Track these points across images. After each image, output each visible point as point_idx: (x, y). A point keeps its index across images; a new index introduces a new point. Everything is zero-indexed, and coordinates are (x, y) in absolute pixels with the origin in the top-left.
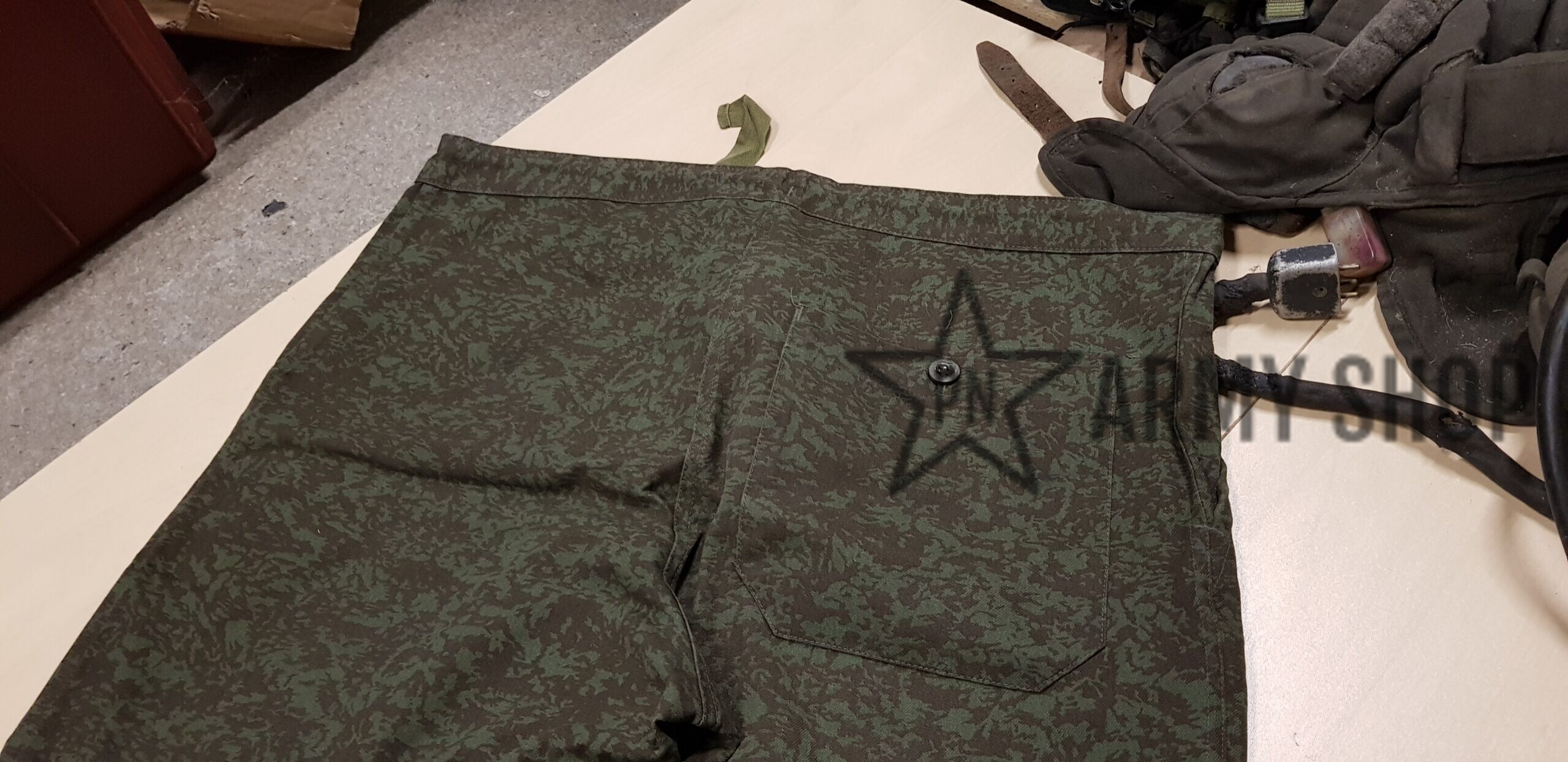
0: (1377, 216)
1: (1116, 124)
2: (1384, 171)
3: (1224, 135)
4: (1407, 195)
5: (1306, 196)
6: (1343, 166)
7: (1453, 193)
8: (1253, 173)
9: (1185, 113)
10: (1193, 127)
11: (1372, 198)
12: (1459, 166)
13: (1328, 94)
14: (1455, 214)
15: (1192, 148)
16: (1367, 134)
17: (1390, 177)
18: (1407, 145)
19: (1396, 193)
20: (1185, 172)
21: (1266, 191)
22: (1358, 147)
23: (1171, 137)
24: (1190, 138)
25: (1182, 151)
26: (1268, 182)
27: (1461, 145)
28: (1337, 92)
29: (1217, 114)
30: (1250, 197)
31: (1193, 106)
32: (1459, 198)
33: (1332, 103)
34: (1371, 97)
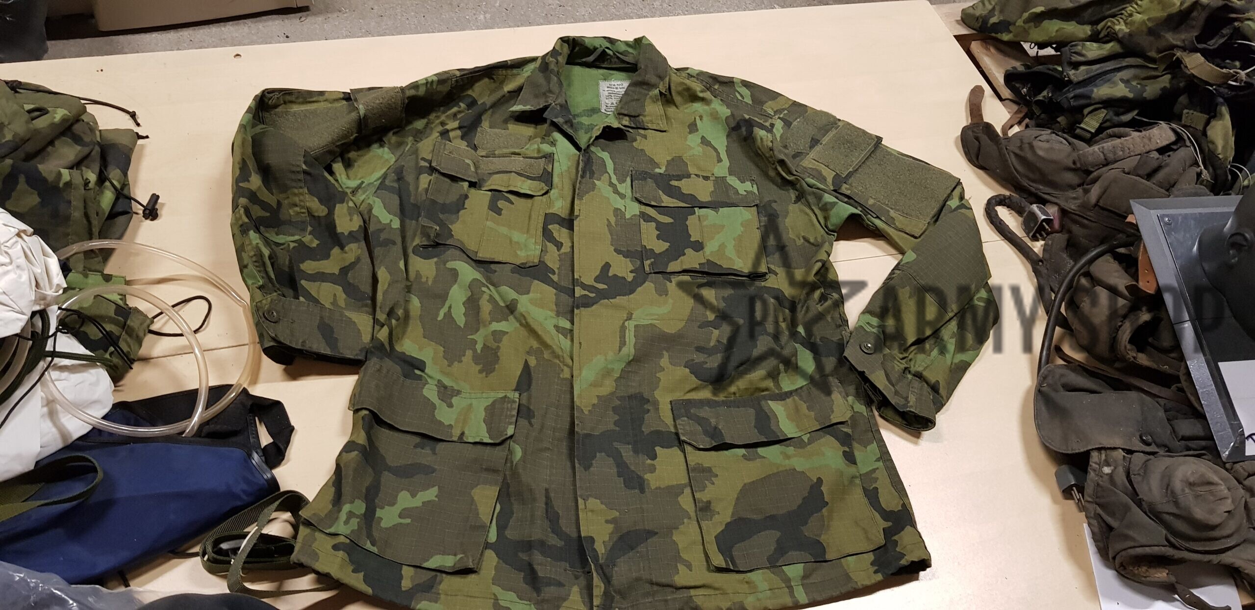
0: (1063, 212)
1: (998, 135)
2: (1074, 198)
3: (1029, 155)
4: (1074, 208)
5: (1043, 193)
6: (1061, 190)
7: (1089, 213)
8: (1031, 175)
9: (1022, 142)
10: (1021, 148)
11: (1063, 204)
12: (1096, 205)
13: (1074, 163)
14: (1086, 222)
15: (1016, 155)
16: (1079, 186)
17: (1076, 201)
18: (1086, 192)
19: (1073, 207)
20: (1007, 161)
21: (1031, 184)
22: (1073, 187)
23: (1011, 148)
24: (1018, 151)
25: (1012, 154)
26: (1034, 181)
27: (1100, 198)
28: (1078, 165)
29: (1031, 147)
30: (1025, 183)
31: (1026, 141)
32: (1090, 216)
33: (1073, 166)
34: (1088, 173)
